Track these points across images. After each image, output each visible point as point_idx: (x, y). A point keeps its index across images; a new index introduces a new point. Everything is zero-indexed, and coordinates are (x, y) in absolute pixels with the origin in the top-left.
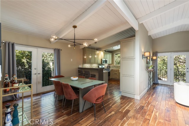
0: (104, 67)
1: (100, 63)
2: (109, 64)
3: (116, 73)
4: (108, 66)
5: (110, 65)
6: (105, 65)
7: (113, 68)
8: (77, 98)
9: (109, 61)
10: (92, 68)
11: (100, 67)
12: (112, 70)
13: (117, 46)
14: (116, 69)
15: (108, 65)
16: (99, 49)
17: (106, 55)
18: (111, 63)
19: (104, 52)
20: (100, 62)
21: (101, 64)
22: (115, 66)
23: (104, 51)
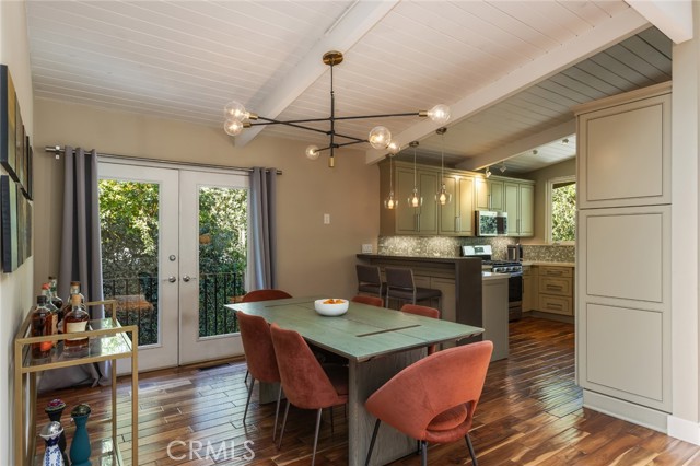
0: (487, 250)
1: (469, 234)
2: (517, 239)
3: (556, 282)
4: (510, 248)
5: (524, 244)
6: (494, 241)
7: (539, 257)
8: (340, 401)
9: (518, 221)
10: (425, 255)
11: (469, 251)
12: (532, 266)
13: (560, 142)
14: (555, 263)
15: (509, 242)
16: (459, 163)
17: (498, 194)
18: (525, 230)
19: (489, 174)
20: (465, 227)
21: (475, 238)
22: (548, 248)
23: (491, 169)
